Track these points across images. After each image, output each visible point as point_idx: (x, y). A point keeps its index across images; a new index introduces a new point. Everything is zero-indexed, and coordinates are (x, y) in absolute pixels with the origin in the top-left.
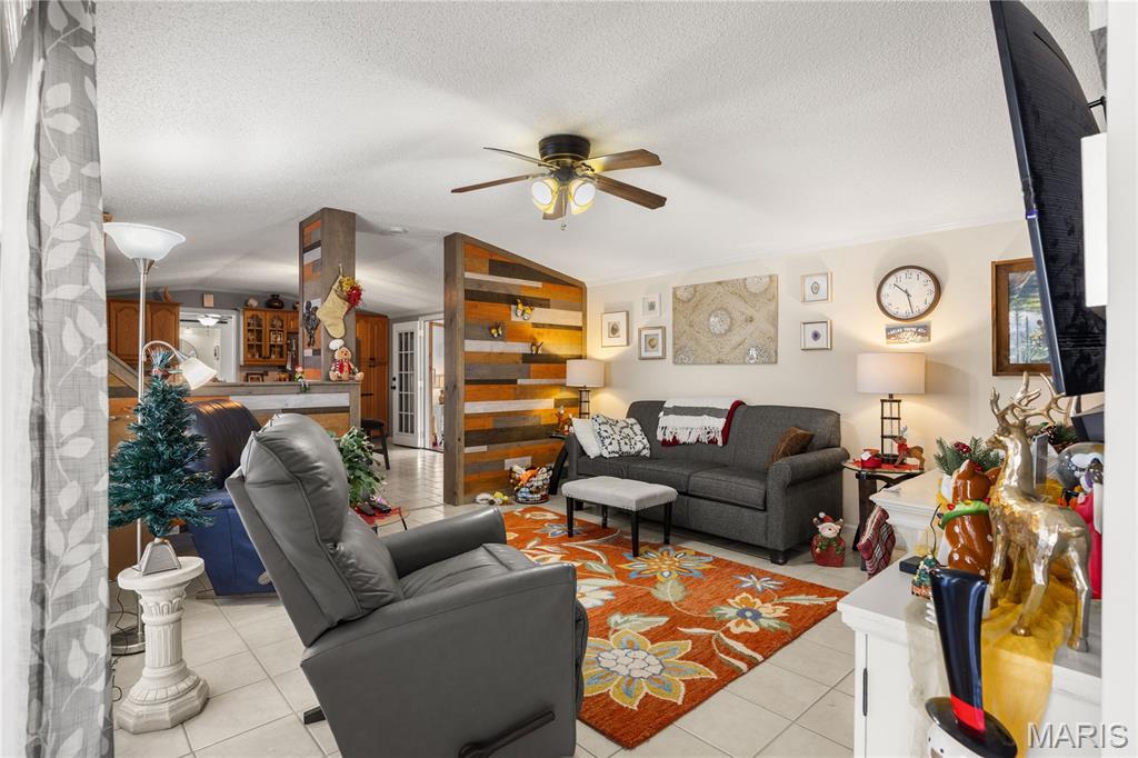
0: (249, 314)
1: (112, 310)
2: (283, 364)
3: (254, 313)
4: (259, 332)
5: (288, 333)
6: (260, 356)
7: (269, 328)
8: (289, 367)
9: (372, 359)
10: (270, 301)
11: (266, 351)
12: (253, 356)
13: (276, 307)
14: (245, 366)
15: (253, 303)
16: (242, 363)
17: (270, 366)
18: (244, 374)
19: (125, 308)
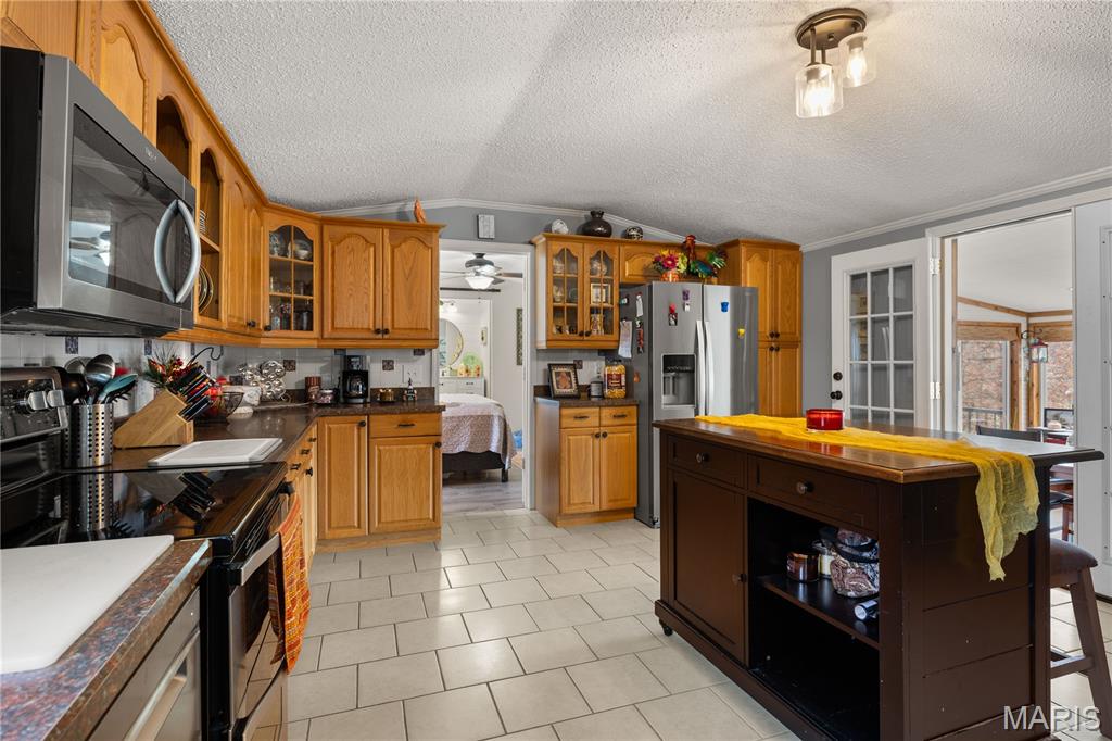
0: (556, 247)
1: (326, 239)
2: (611, 345)
3: (565, 245)
4: (573, 282)
5: (622, 286)
6: (571, 331)
7: (587, 276)
8: (625, 351)
9: (774, 335)
10: (588, 224)
11: (583, 322)
12: (560, 330)
13: (600, 234)
14: (549, 350)
15: (561, 227)
16: (543, 345)
17: (590, 350)
18: (544, 365)
19: (350, 235)
